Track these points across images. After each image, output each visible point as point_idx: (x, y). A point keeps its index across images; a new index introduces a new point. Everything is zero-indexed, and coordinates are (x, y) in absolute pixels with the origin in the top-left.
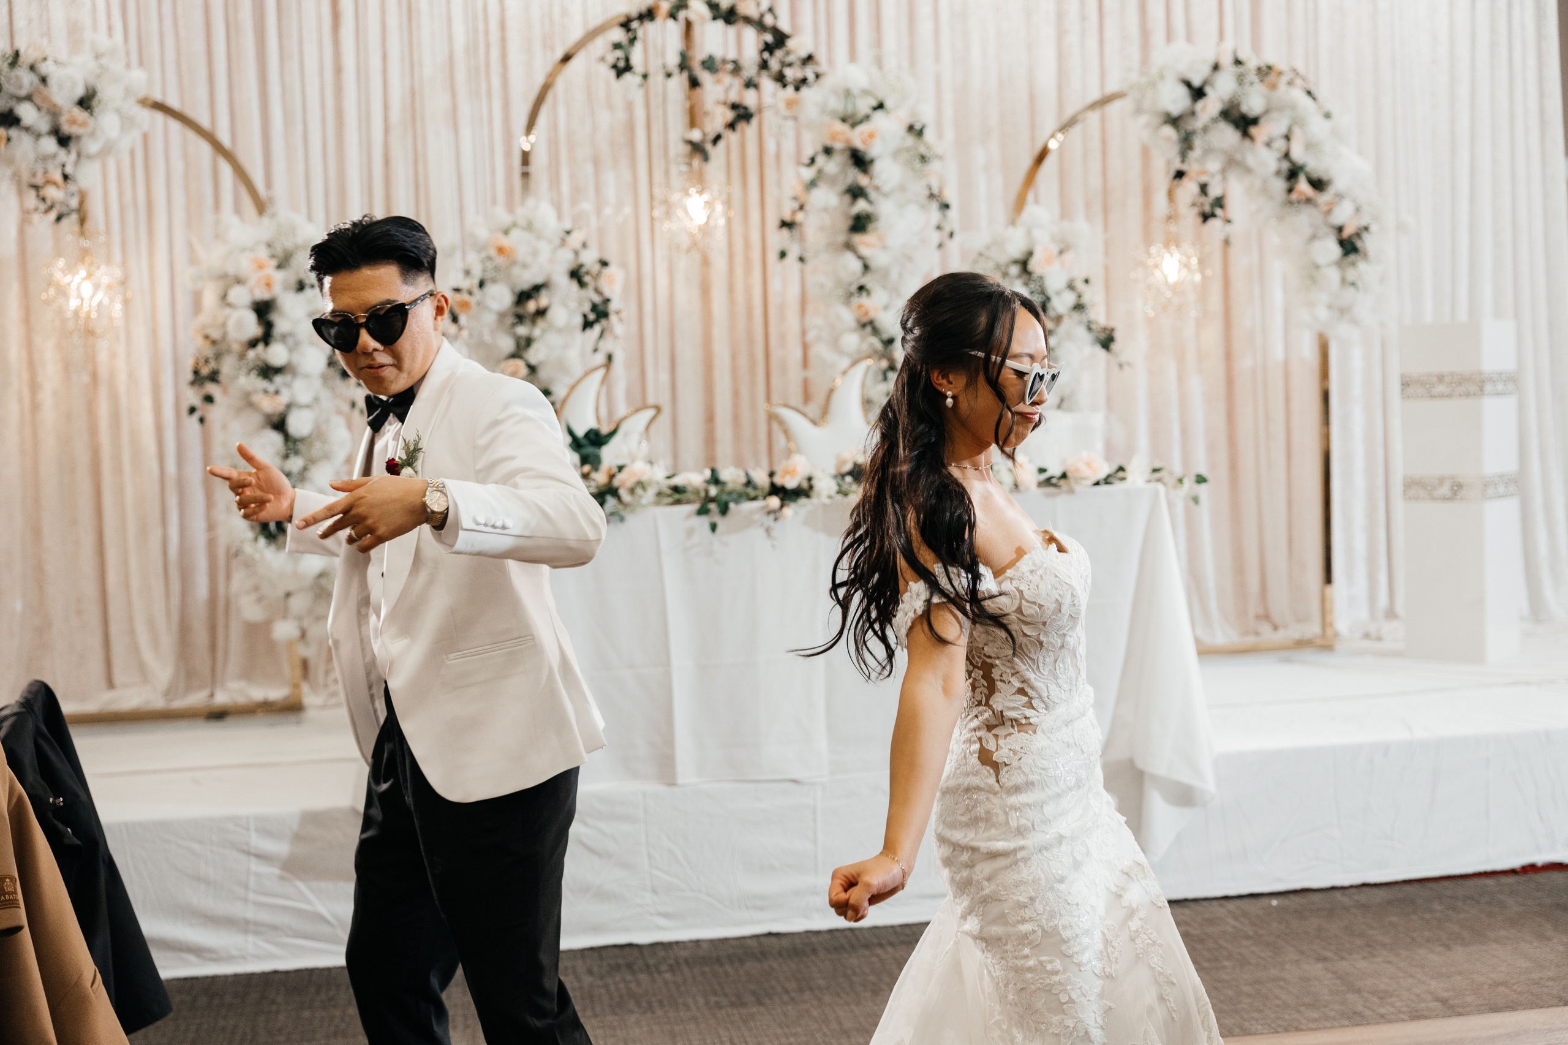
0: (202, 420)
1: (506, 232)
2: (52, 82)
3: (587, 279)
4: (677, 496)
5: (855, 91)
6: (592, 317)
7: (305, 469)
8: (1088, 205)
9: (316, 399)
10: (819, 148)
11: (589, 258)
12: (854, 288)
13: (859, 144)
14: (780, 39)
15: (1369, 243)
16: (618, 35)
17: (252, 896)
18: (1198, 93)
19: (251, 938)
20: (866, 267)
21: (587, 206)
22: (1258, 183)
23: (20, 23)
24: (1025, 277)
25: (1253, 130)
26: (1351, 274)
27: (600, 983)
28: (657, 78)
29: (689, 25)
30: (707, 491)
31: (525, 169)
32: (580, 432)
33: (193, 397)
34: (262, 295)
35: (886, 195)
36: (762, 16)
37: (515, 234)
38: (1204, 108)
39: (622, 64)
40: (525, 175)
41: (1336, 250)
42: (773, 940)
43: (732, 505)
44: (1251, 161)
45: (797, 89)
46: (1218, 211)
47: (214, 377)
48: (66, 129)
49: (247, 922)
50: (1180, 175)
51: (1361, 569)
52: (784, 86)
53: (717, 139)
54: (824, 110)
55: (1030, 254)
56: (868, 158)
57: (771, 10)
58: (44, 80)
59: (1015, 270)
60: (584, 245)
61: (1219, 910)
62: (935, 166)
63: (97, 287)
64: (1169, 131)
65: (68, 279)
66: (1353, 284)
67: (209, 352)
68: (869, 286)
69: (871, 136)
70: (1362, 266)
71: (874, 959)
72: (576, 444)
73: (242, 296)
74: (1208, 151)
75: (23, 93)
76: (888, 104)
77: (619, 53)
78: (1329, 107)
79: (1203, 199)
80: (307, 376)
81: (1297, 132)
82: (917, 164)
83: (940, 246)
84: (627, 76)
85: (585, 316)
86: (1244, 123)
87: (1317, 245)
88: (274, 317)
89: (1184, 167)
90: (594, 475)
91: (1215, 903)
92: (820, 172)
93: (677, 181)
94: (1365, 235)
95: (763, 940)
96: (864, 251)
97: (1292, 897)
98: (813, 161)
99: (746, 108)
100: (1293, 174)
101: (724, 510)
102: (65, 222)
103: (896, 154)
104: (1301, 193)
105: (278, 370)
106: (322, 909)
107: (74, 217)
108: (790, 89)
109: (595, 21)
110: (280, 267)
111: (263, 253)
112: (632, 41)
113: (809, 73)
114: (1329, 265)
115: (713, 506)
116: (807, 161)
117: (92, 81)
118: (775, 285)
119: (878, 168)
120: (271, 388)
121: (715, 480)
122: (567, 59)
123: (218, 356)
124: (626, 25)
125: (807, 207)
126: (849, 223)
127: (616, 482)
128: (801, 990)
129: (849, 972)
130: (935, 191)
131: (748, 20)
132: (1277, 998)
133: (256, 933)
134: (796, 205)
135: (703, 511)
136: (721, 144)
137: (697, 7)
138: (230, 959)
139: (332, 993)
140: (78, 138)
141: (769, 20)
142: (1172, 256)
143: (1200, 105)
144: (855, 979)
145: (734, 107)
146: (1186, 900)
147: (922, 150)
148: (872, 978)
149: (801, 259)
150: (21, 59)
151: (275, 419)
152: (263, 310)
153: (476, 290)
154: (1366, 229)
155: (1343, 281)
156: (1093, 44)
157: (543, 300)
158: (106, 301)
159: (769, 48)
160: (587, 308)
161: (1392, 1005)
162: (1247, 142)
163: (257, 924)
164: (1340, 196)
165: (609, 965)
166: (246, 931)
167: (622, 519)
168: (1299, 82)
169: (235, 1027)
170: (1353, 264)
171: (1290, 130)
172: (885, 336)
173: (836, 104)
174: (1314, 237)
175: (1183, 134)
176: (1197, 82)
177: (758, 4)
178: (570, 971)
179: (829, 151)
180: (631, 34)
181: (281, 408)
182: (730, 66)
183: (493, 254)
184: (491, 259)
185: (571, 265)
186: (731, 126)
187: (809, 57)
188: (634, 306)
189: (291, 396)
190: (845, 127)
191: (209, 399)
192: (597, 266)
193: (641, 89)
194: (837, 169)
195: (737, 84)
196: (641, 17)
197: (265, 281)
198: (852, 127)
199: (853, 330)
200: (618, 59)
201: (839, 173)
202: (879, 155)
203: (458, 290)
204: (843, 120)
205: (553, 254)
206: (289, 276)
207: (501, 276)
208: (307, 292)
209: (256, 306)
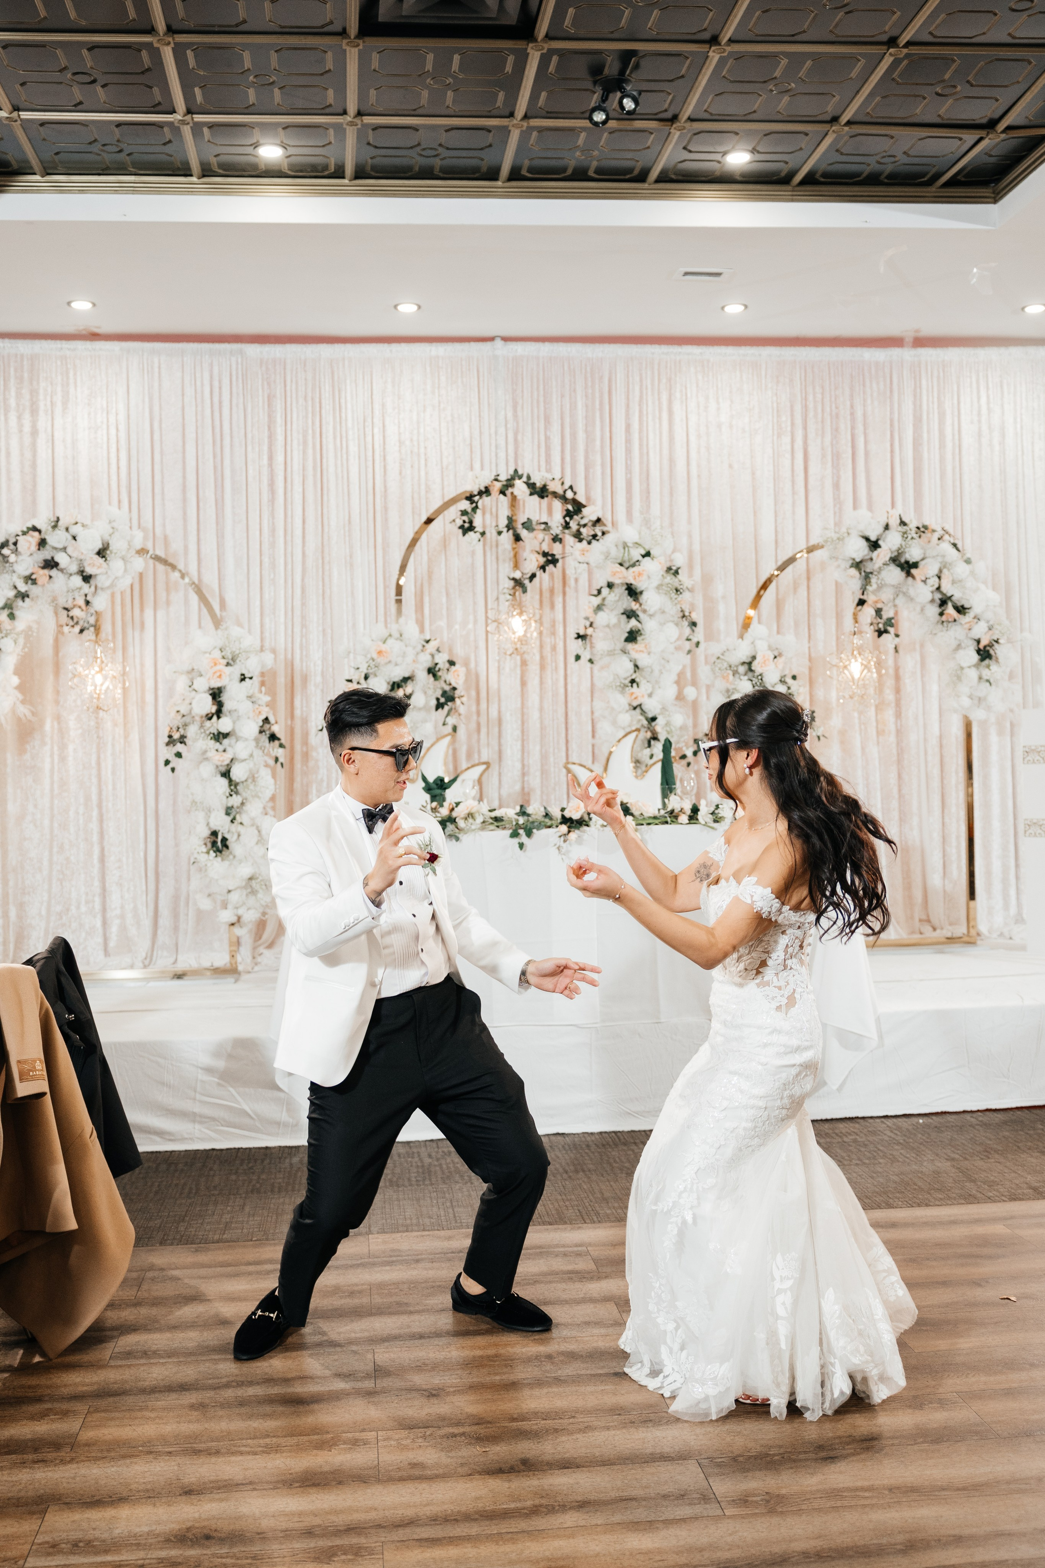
0: (173, 770)
1: (384, 642)
2: (80, 539)
3: (440, 674)
4: (496, 824)
5: (629, 545)
6: (442, 700)
7: (243, 804)
8: (797, 625)
9: (251, 755)
10: (605, 584)
11: (442, 660)
12: (627, 682)
13: (631, 580)
14: (578, 507)
15: (999, 651)
16: (466, 505)
17: (198, 1097)
18: (874, 545)
19: (197, 1126)
20: (636, 666)
21: (442, 624)
22: (918, 609)
23: (60, 498)
24: (750, 674)
25: (913, 571)
26: (986, 673)
27: (436, 1163)
28: (491, 533)
29: (514, 498)
30: (517, 820)
31: (399, 598)
32: (431, 779)
33: (168, 753)
34: (216, 684)
35: (651, 616)
36: (565, 492)
37: (390, 641)
38: (878, 556)
39: (467, 525)
40: (399, 601)
41: (976, 657)
42: (559, 1138)
43: (535, 831)
44: (912, 592)
45: (589, 543)
46: (889, 628)
47: (182, 740)
48: (89, 570)
49: (194, 1114)
50: (861, 602)
51: (997, 887)
52: (581, 540)
53: (533, 576)
54: (607, 556)
55: (754, 658)
56: (638, 591)
57: (571, 487)
58: (74, 538)
59: (742, 669)
60: (438, 650)
61: (880, 1125)
62: (686, 595)
63: (105, 678)
64: (854, 572)
65: (87, 672)
66: (988, 681)
67: (178, 721)
68: (637, 680)
69: (640, 574)
70: (994, 667)
71: (630, 1152)
72: (428, 789)
73: (203, 684)
74: (880, 587)
75: (61, 546)
76: (652, 552)
77: (465, 518)
78: (968, 555)
79: (879, 620)
80: (244, 740)
81: (945, 573)
82: (673, 595)
83: (689, 652)
84: (471, 534)
85: (438, 699)
86: (908, 568)
87: (961, 652)
88: (224, 698)
89: (864, 597)
90: (441, 810)
91: (878, 1120)
92: (604, 599)
93: (505, 605)
94: (996, 645)
95: (553, 1138)
96: (634, 655)
97: (934, 1118)
98: (599, 592)
99: (553, 555)
100: (943, 603)
101: (529, 834)
102: (85, 632)
103: (659, 587)
104: (948, 614)
105: (226, 736)
106: (246, 1108)
107: (92, 629)
108: (585, 542)
109: (450, 494)
110: (228, 664)
111: (217, 654)
112: (475, 509)
113: (598, 530)
114: (969, 667)
115: (521, 832)
116: (596, 592)
117: (107, 538)
118: (573, 680)
119: (644, 598)
120: (221, 748)
121: (523, 813)
122: (429, 521)
123: (185, 725)
124: (470, 498)
125: (594, 625)
126: (627, 635)
127: (454, 814)
128: (577, 1171)
129: (612, 1161)
130: (687, 614)
131: (555, 494)
132: (915, 1184)
133: (200, 1123)
134: (588, 624)
135: (515, 835)
136: (536, 580)
137: (520, 487)
138: (183, 1140)
139: (251, 1165)
140: (96, 575)
141: (569, 495)
142: (856, 661)
143: (876, 553)
144: (614, 1165)
145: (545, 554)
146: (857, 1118)
147: (677, 584)
148: (627, 1165)
149: (591, 661)
150: (60, 523)
151: (223, 769)
152: (216, 694)
153: (362, 681)
154: (997, 642)
155: (980, 678)
156: (801, 510)
157: (409, 689)
158: (111, 687)
159: (569, 514)
160: (439, 693)
161: (998, 1191)
162: (910, 579)
163: (201, 1116)
164: (977, 618)
165: (443, 1152)
166: (194, 1121)
167: (457, 839)
168: (946, 537)
169: (185, 1184)
170: (988, 667)
171: (941, 571)
172: (650, 715)
173: (617, 553)
174: (959, 647)
175: (863, 574)
176: (873, 538)
177: (563, 484)
178: (416, 1155)
179: (610, 586)
180: (474, 505)
181: (228, 762)
182: (543, 526)
183: (375, 656)
184: (373, 660)
185: (429, 664)
186: (543, 568)
187: (598, 520)
188: (473, 693)
189: (235, 754)
190: (622, 569)
191: (179, 755)
192: (447, 665)
193: (481, 542)
194: (617, 598)
195: (548, 538)
196: (480, 493)
197: (218, 674)
198: (627, 568)
199: (627, 711)
200: (464, 522)
201: (618, 601)
202: (647, 588)
203: (350, 681)
204: (621, 564)
205: (416, 656)
206: (236, 671)
207: (379, 672)
208: (247, 682)
209: (212, 691)
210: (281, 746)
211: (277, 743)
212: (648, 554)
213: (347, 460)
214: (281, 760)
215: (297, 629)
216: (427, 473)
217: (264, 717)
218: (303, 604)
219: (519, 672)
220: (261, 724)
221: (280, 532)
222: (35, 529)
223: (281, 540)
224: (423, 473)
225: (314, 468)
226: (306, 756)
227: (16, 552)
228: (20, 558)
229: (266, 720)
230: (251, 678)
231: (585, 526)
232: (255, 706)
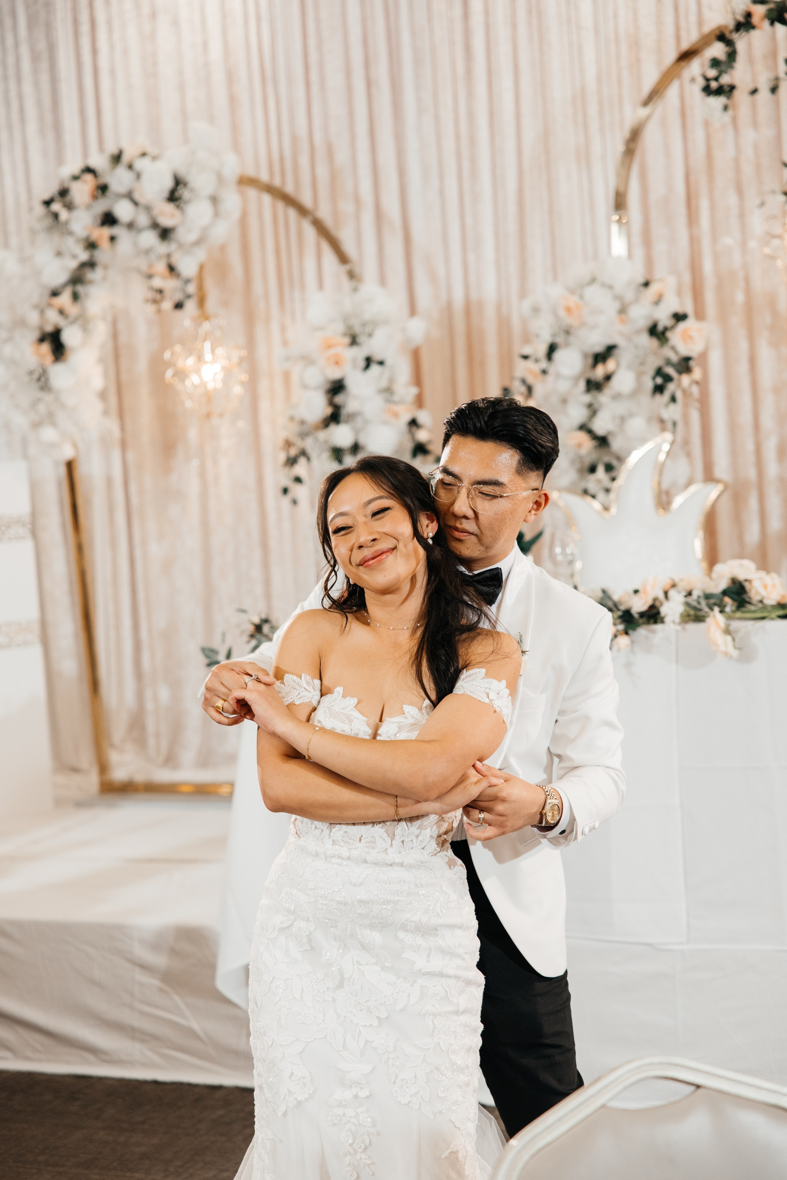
0: (292, 501)
1: (575, 293)
2: (145, 177)
6: (659, 381)
11: (666, 313)
16: (716, 51)
17: (136, 1005)
19: (138, 1046)
21: (729, 241)
33: (284, 479)
34: (335, 374)
37: (591, 290)
39: (715, 85)
47: (301, 458)
48: (166, 222)
58: (138, 176)
60: (660, 299)
67: (296, 432)
73: (316, 377)
75: (123, 192)
77: (715, 72)
85: (655, 381)
88: (344, 397)
102: (183, 307)
106: (195, 1026)
110: (349, 344)
111: (338, 330)
112: (729, 56)
123: (303, 437)
124: (722, 37)
133: (143, 1041)
140: (174, 229)
150: (122, 158)
152: (334, 390)
153: (542, 357)
157: (611, 365)
160: (653, 371)
163: (141, 1032)
166: (133, 1038)
180: (731, 48)
183: (562, 313)
184: (561, 321)
185: (651, 322)
191: (298, 480)
192: (674, 321)
193: (730, 112)
196: (739, 27)
197: (333, 360)
203: (526, 357)
205: (623, 311)
206: (359, 353)
207: (572, 339)
208: (375, 369)
209: (328, 386)
211: (429, 456)
217: (406, 418)
220: (404, 428)
222: (89, 170)
227: (69, 206)
228: (76, 214)
229: (413, 423)
230: (381, 363)
232: (395, 403)
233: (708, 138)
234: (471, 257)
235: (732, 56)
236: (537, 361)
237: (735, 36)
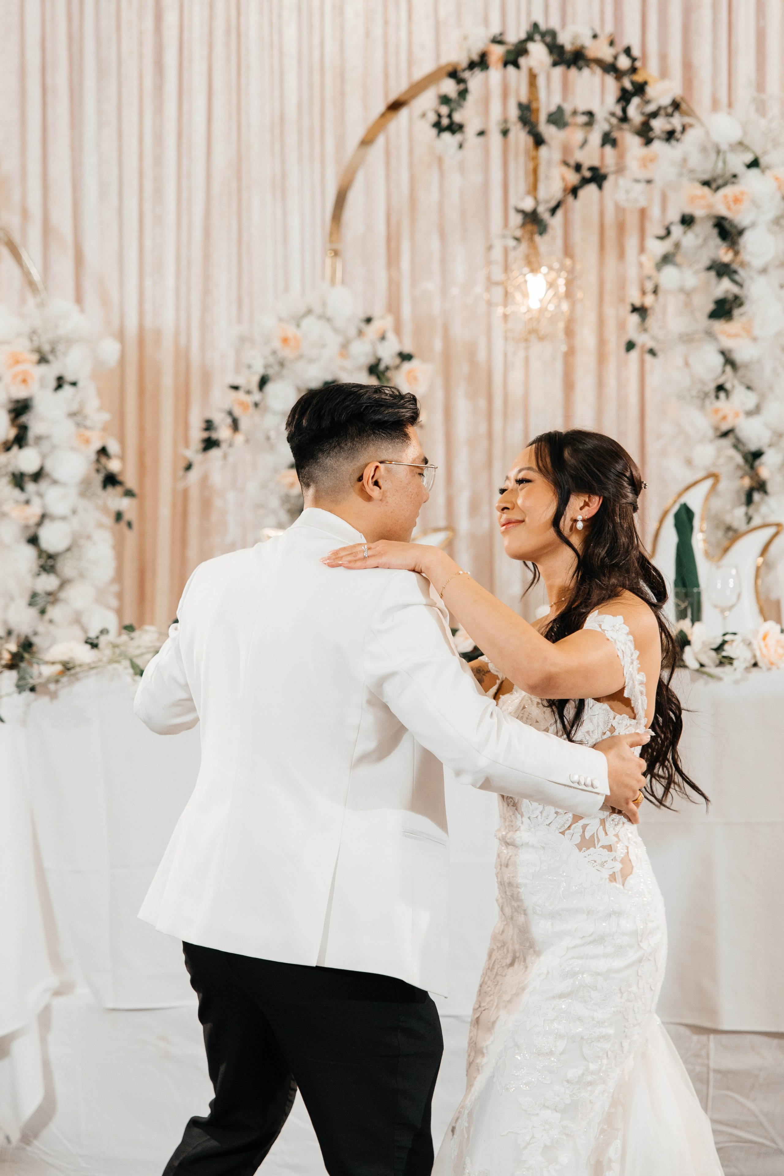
3: (385, 374)
5: (724, 147)
9: (74, 512)
10: (674, 216)
11: (389, 352)
12: (710, 388)
13: (723, 211)
14: (641, 83)
16: (448, 87)
20: (729, 361)
21: (431, 285)
29: (530, 72)
34: (19, 393)
35: (757, 272)
36: (616, 58)
37: (307, 323)
39: (445, 122)
40: (336, 253)
52: (648, 141)
53: (555, 207)
54: (682, 168)
56: (736, 228)
57: (628, 51)
60: (384, 336)
68: (728, 386)
69: (737, 200)
76: (763, 161)
77: (444, 109)
80: (64, 485)
88: (30, 419)
92: (677, 245)
96: (727, 343)
98: (667, 233)
99: (596, 170)
103: (774, 222)
105: (33, 477)
108: (656, 145)
110: (39, 361)
111: (23, 345)
112: (460, 94)
113: (676, 122)
116: (661, 233)
120: (23, 498)
124: (454, 74)
125: (659, 290)
126: (711, 307)
131: (598, 63)
134: (648, 287)
136: (561, 214)
137: (538, 52)
141: (624, 63)
145: (580, 167)
149: (651, 352)
151: (30, 532)
152: (18, 411)
153: (256, 389)
159: (625, 97)
172: (753, 447)
173: (701, 164)
177: (612, 44)
179: (687, 221)
180: (462, 86)
181: (34, 520)
182: (584, 119)
183: (277, 344)
184: (274, 353)
185: (371, 360)
186: (574, 191)
187: (676, 105)
188: (482, 403)
189: (44, 507)
190: (706, 189)
192: (398, 361)
193: (464, 151)
194: (700, 241)
195: (595, 137)
196: (472, 66)
197: (20, 378)
198: (718, 188)
199: (711, 441)
200: (439, 116)
201: (701, 246)
202: (753, 224)
203: (236, 388)
204: (706, 183)
205: (345, 346)
206: (50, 372)
207: (285, 372)
208: (67, 389)
209: (10, 406)
210: (129, 493)
211: (119, 489)
212: (754, 164)
213: (280, 16)
214: (127, 516)
215: (196, 297)
216: (410, 33)
217: (97, 445)
218: (207, 257)
219: (559, 366)
220: (93, 456)
221: (171, 139)
223: (170, 154)
224: (403, 34)
225: (228, 32)
226: (206, 504)
229: (103, 452)
230: (74, 384)
231: (654, 115)
232: (86, 427)
233: (412, 178)
234: (148, 283)
235: (463, 94)
236: (249, 392)
237: (466, 75)
